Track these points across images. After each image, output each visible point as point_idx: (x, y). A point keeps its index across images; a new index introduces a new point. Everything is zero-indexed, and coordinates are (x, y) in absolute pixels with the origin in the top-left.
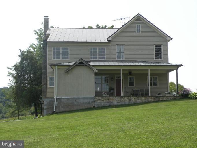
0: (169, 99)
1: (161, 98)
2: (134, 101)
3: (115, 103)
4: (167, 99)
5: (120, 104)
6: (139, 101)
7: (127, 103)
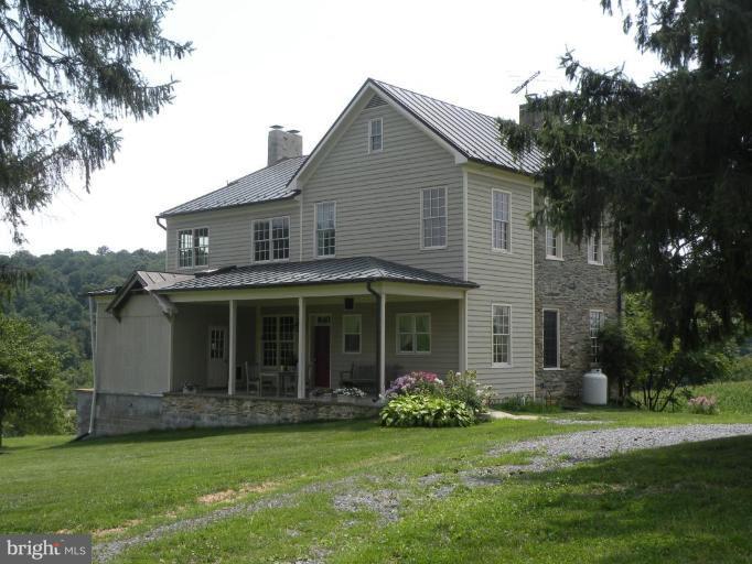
0: (343, 416)
1: (321, 409)
2: (249, 415)
3: (206, 420)
4: (339, 415)
5: (216, 423)
6: (262, 418)
7: (233, 420)
